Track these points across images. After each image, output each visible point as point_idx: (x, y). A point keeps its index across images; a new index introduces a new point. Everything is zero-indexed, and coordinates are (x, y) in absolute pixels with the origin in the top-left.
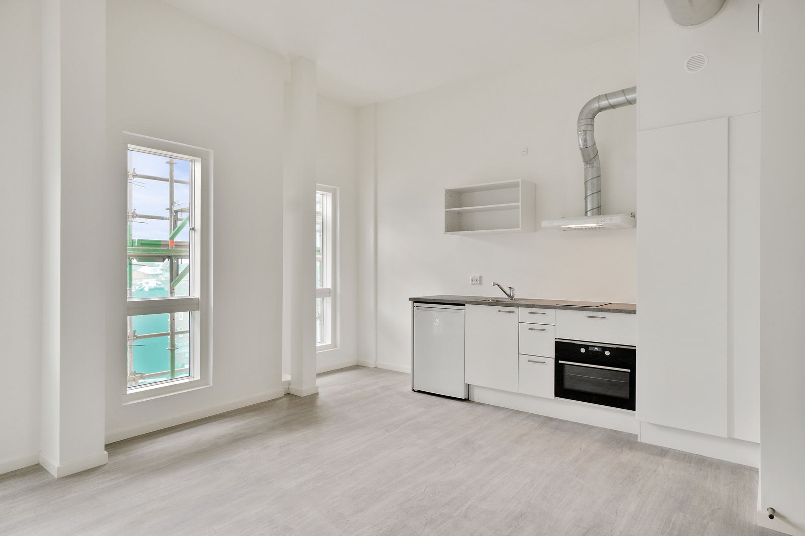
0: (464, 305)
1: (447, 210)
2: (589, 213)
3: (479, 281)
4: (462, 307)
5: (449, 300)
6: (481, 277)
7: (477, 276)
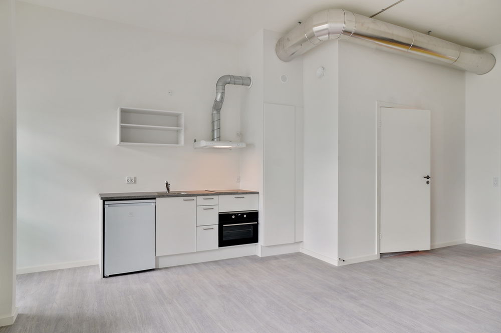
0: (155, 199)
1: (122, 124)
2: (215, 140)
3: (134, 181)
4: (154, 201)
5: (143, 196)
6: (135, 178)
7: (133, 177)
